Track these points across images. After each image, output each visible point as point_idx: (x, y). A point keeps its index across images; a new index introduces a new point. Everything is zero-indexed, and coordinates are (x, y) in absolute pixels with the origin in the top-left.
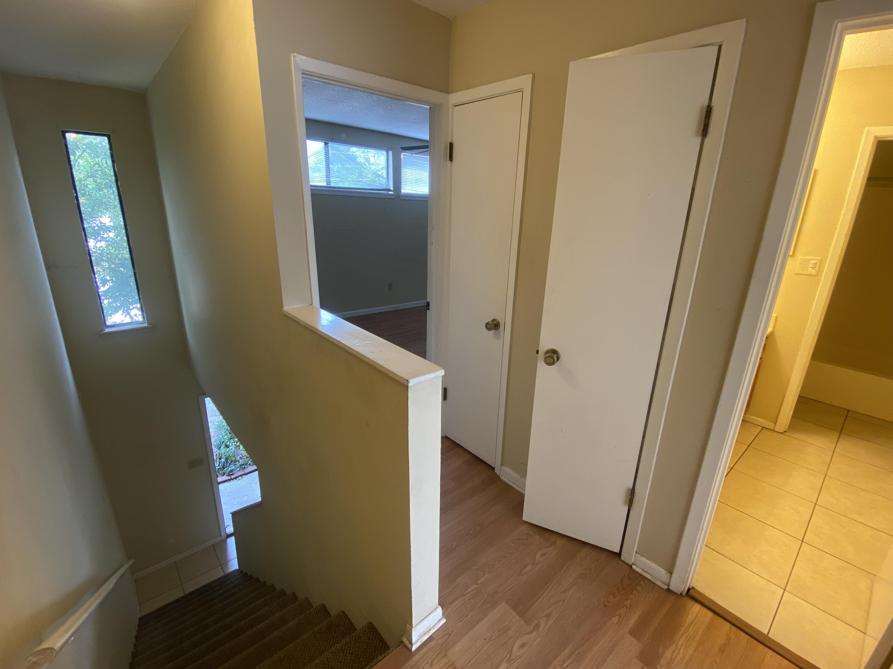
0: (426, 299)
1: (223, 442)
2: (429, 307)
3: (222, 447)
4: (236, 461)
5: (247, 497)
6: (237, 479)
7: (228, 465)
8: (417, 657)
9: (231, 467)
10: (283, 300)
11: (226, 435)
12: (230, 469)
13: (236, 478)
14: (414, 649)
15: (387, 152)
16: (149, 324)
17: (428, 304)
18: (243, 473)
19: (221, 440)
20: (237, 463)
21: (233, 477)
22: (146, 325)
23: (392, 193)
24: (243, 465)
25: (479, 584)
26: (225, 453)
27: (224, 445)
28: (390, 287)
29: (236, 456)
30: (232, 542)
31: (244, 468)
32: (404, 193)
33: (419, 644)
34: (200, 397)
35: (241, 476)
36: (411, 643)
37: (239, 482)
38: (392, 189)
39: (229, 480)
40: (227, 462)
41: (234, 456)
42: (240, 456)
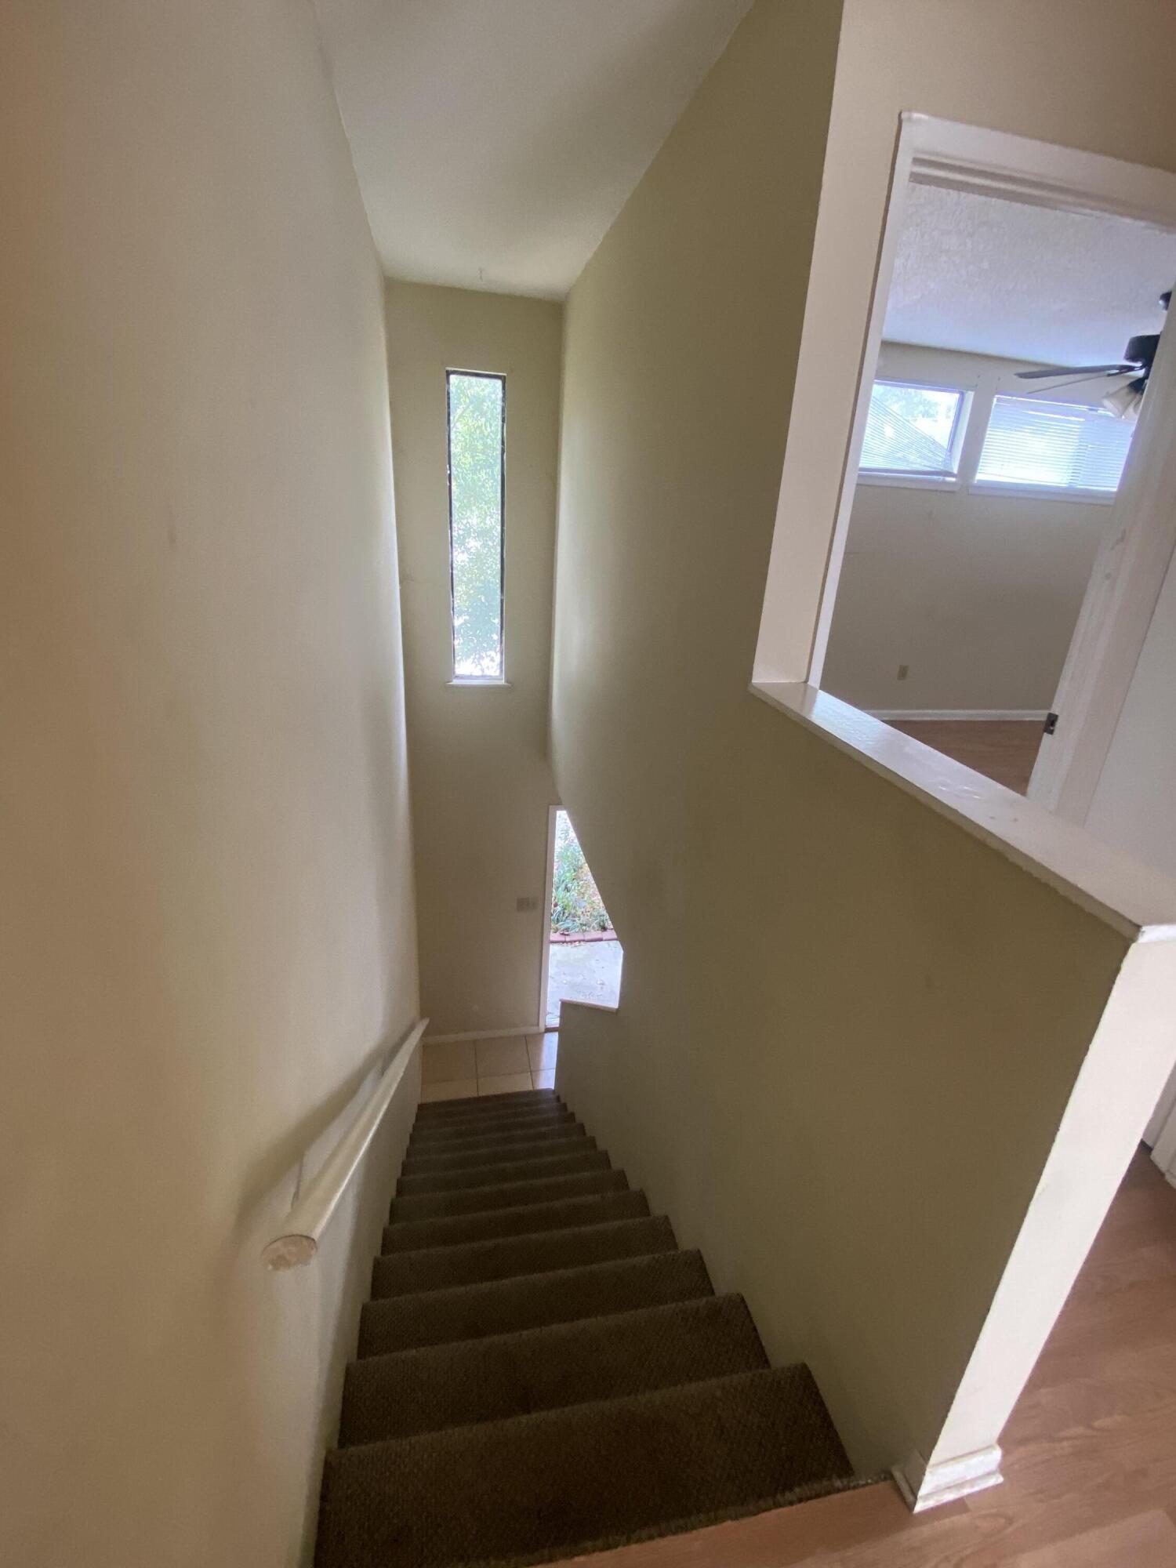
0: (1049, 706)
1: (563, 881)
2: (1052, 728)
3: (560, 889)
4: (574, 916)
5: (581, 977)
6: (574, 944)
7: (564, 918)
8: (925, 1531)
9: (568, 923)
10: (756, 666)
11: (569, 871)
12: (566, 926)
13: (571, 942)
14: (919, 1507)
15: (962, 394)
16: (507, 681)
17: (1052, 720)
18: (581, 938)
19: (561, 876)
20: (577, 919)
21: (568, 939)
22: (503, 682)
23: (953, 479)
24: (585, 925)
25: (1093, 1428)
26: (563, 898)
27: (563, 886)
28: (903, 673)
29: (577, 908)
30: (551, 1042)
31: (586, 930)
32: (979, 481)
33: (931, 1503)
34: (551, 806)
35: (580, 941)
36: (915, 1494)
37: (575, 949)
38: (955, 471)
39: (563, 942)
40: (564, 913)
41: (575, 908)
42: (583, 910)
